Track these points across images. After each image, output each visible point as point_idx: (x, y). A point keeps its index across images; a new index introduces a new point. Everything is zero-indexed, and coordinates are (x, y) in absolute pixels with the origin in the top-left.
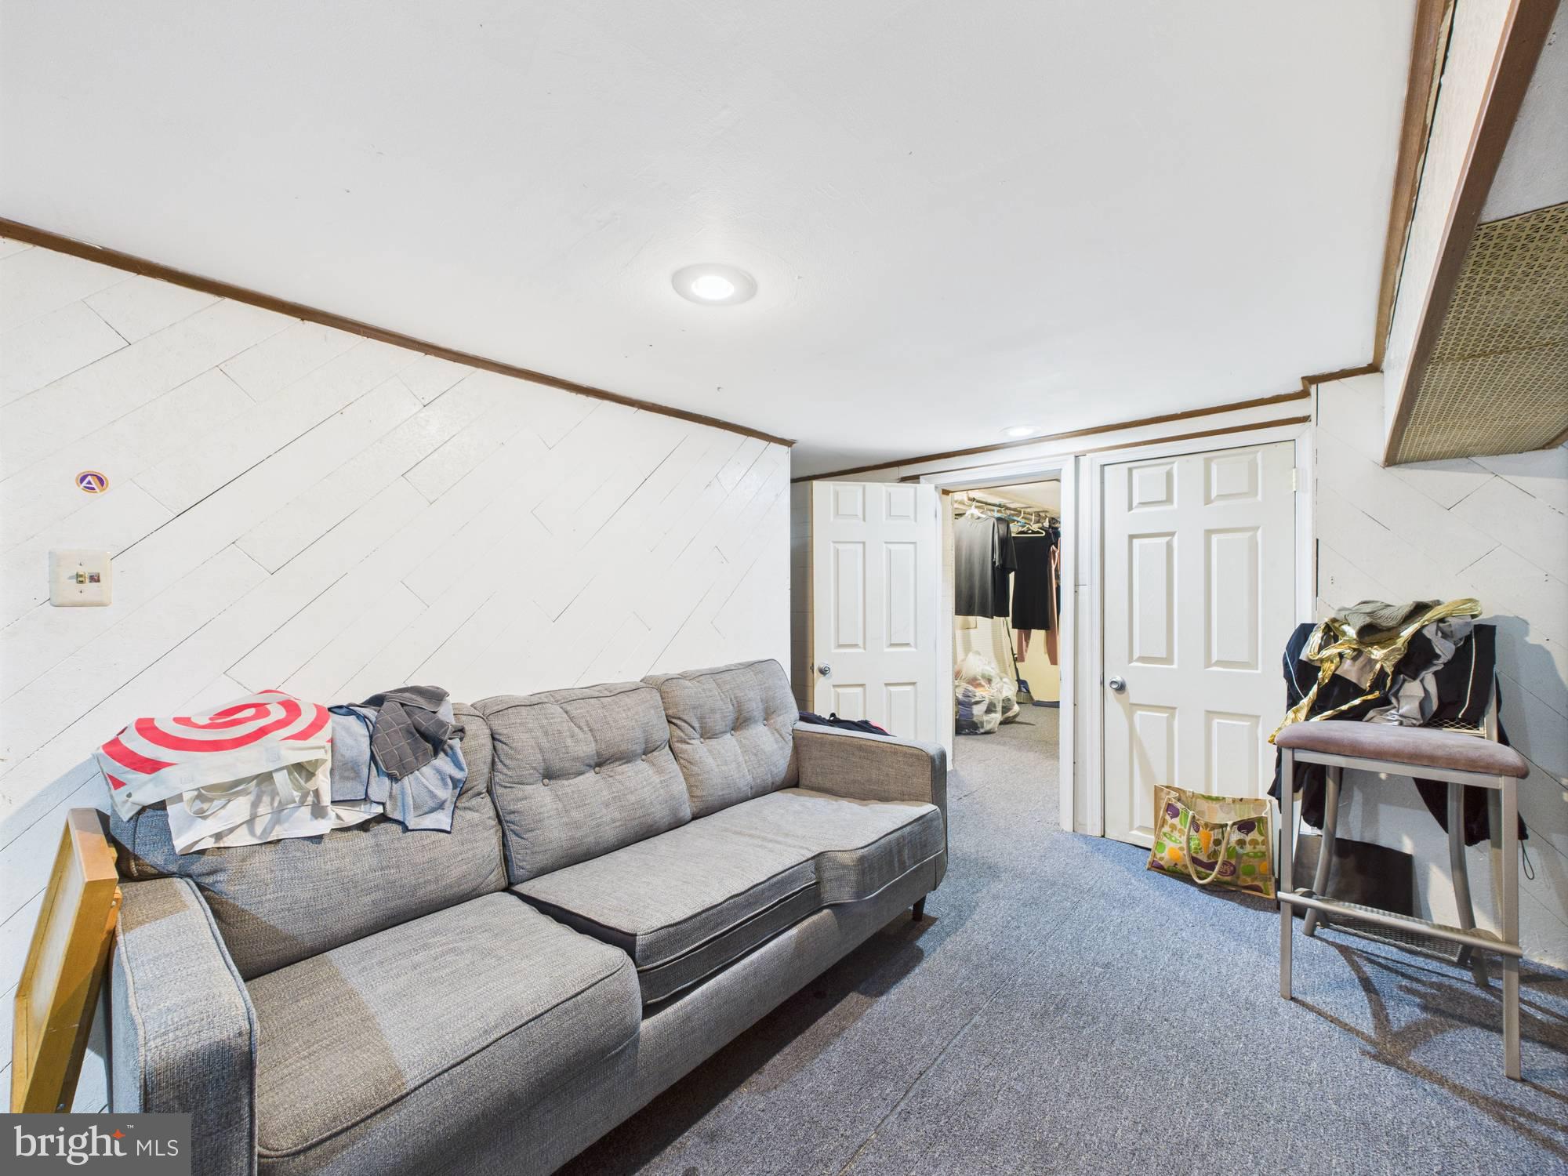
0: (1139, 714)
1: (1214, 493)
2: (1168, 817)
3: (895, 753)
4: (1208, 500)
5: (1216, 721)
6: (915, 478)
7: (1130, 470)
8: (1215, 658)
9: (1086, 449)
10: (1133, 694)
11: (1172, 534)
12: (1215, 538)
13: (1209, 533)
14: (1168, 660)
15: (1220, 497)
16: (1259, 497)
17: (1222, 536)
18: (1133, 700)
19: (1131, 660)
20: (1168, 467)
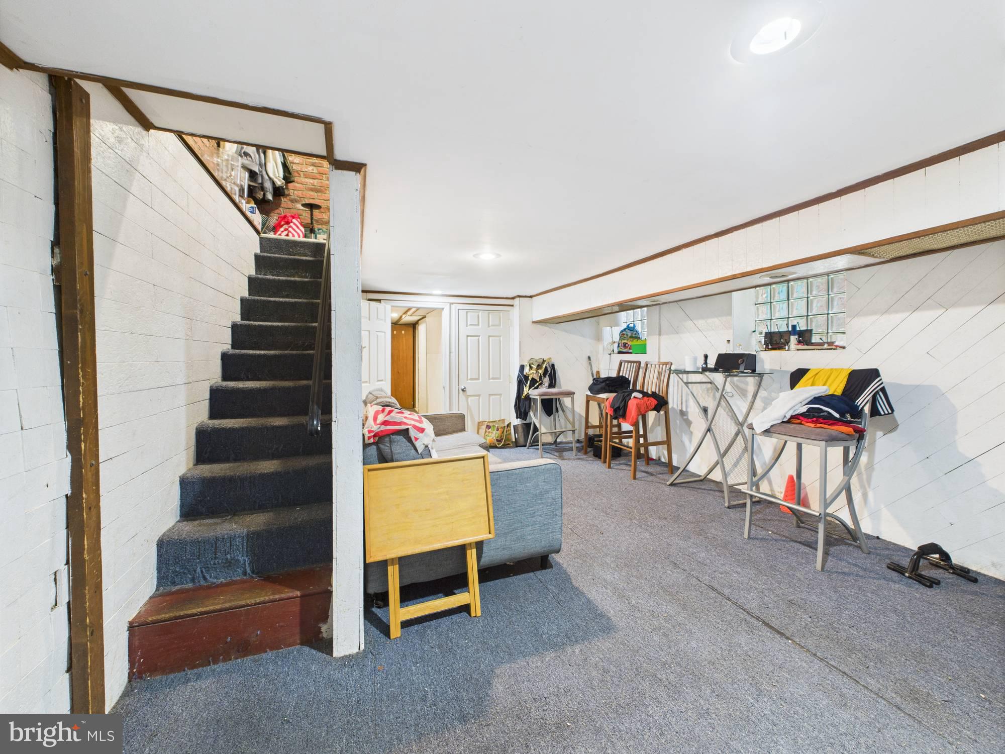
0: (470, 398)
1: (491, 324)
2: (487, 430)
3: (452, 417)
4: (489, 326)
5: (491, 397)
6: (379, 301)
7: (467, 312)
8: (491, 377)
9: (454, 302)
10: (469, 392)
11: (479, 336)
12: (491, 338)
13: (489, 336)
14: (478, 379)
15: (492, 325)
16: (501, 327)
17: (493, 338)
18: (468, 394)
19: (467, 380)
20: (477, 314)
